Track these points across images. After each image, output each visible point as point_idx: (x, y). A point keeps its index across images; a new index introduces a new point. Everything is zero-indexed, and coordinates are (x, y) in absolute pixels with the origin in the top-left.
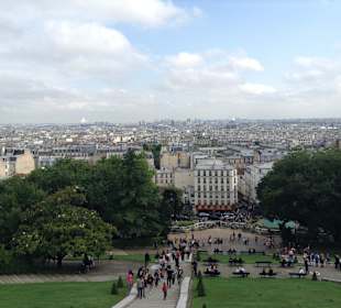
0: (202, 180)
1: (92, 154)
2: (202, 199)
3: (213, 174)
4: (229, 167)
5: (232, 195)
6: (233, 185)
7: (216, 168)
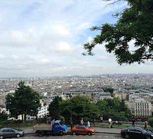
0: (138, 107)
1: (84, 93)
2: (138, 114)
3: (142, 104)
4: (148, 102)
5: (150, 113)
6: (150, 109)
7: (143, 102)
